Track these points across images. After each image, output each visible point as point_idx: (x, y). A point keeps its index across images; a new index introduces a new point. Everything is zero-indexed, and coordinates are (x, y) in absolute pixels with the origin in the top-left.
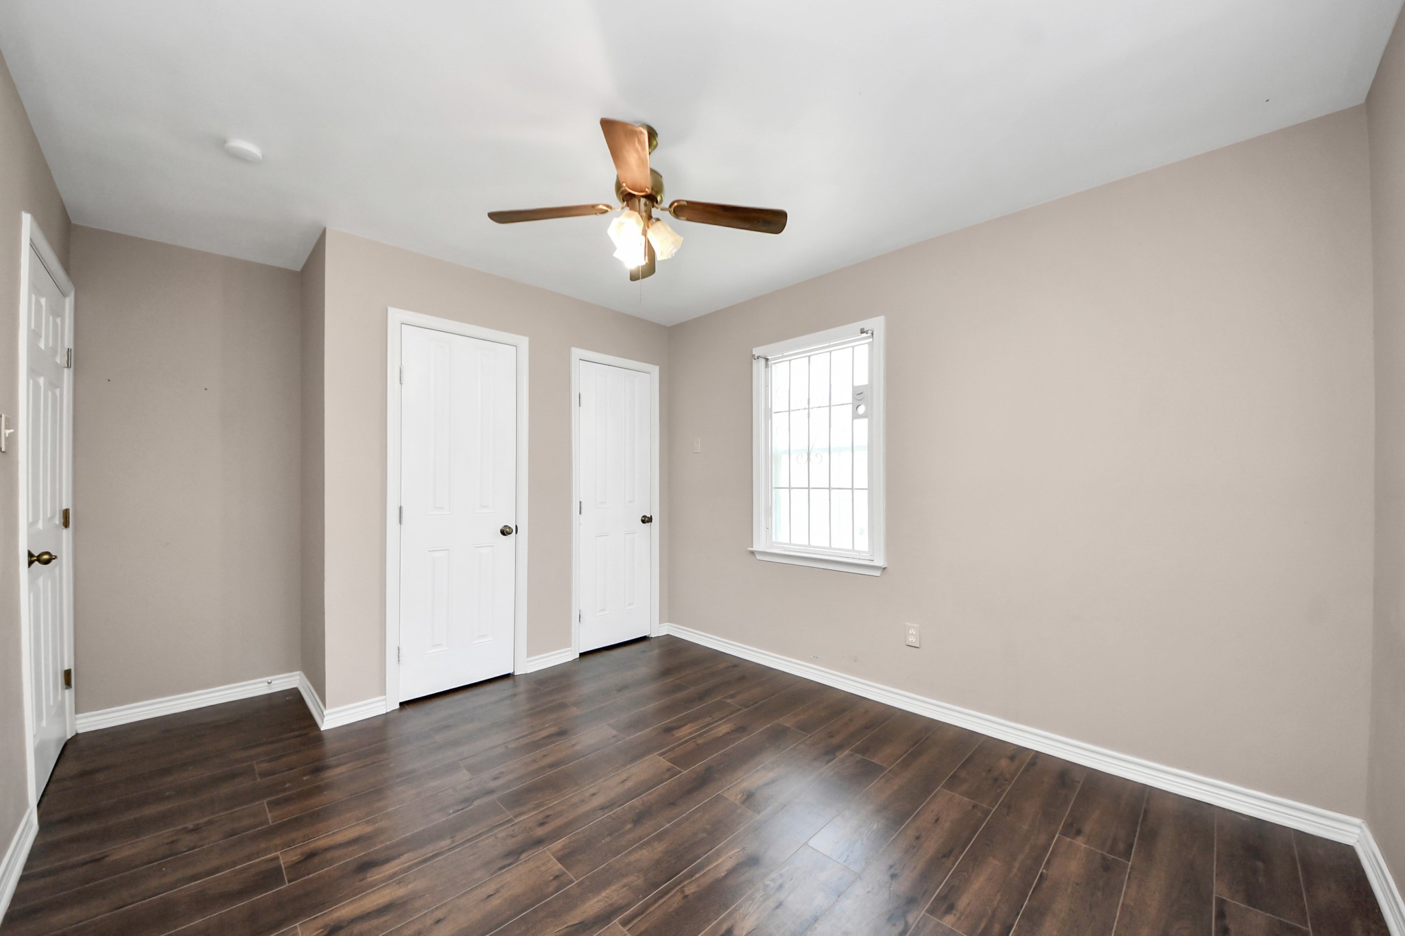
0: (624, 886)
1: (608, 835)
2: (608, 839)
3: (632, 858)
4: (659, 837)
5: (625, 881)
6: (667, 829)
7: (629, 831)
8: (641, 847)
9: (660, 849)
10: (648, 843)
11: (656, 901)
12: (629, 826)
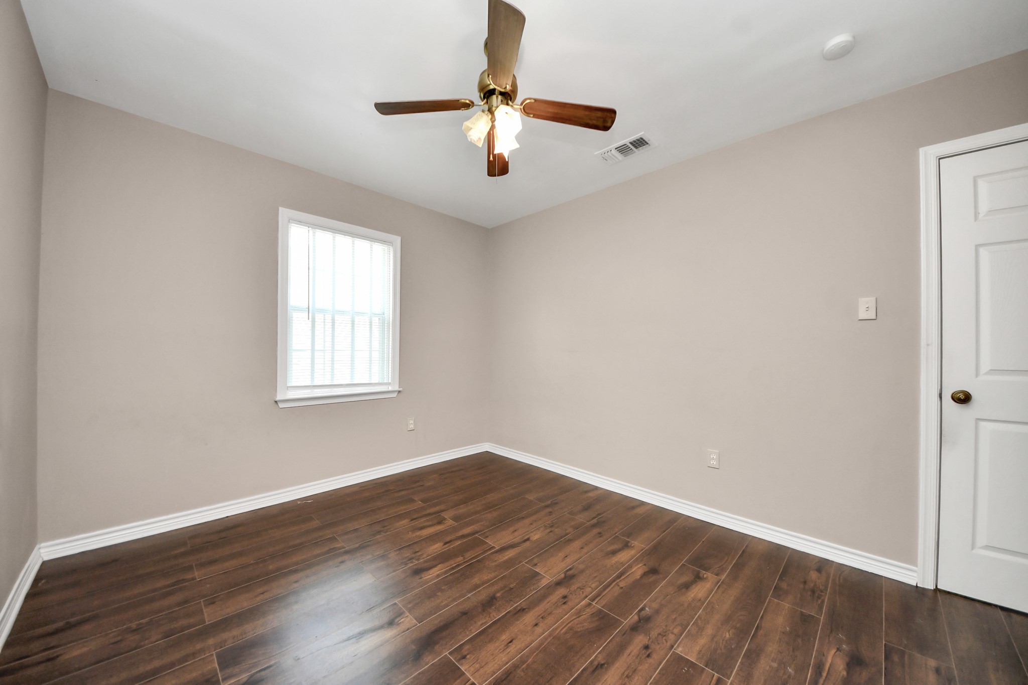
0: (496, 561)
1: (513, 589)
2: (512, 586)
3: (493, 574)
4: (477, 587)
5: (496, 563)
6: (469, 593)
7: (498, 591)
8: (489, 581)
9: (476, 579)
10: (484, 583)
11: (479, 554)
12: (498, 595)
